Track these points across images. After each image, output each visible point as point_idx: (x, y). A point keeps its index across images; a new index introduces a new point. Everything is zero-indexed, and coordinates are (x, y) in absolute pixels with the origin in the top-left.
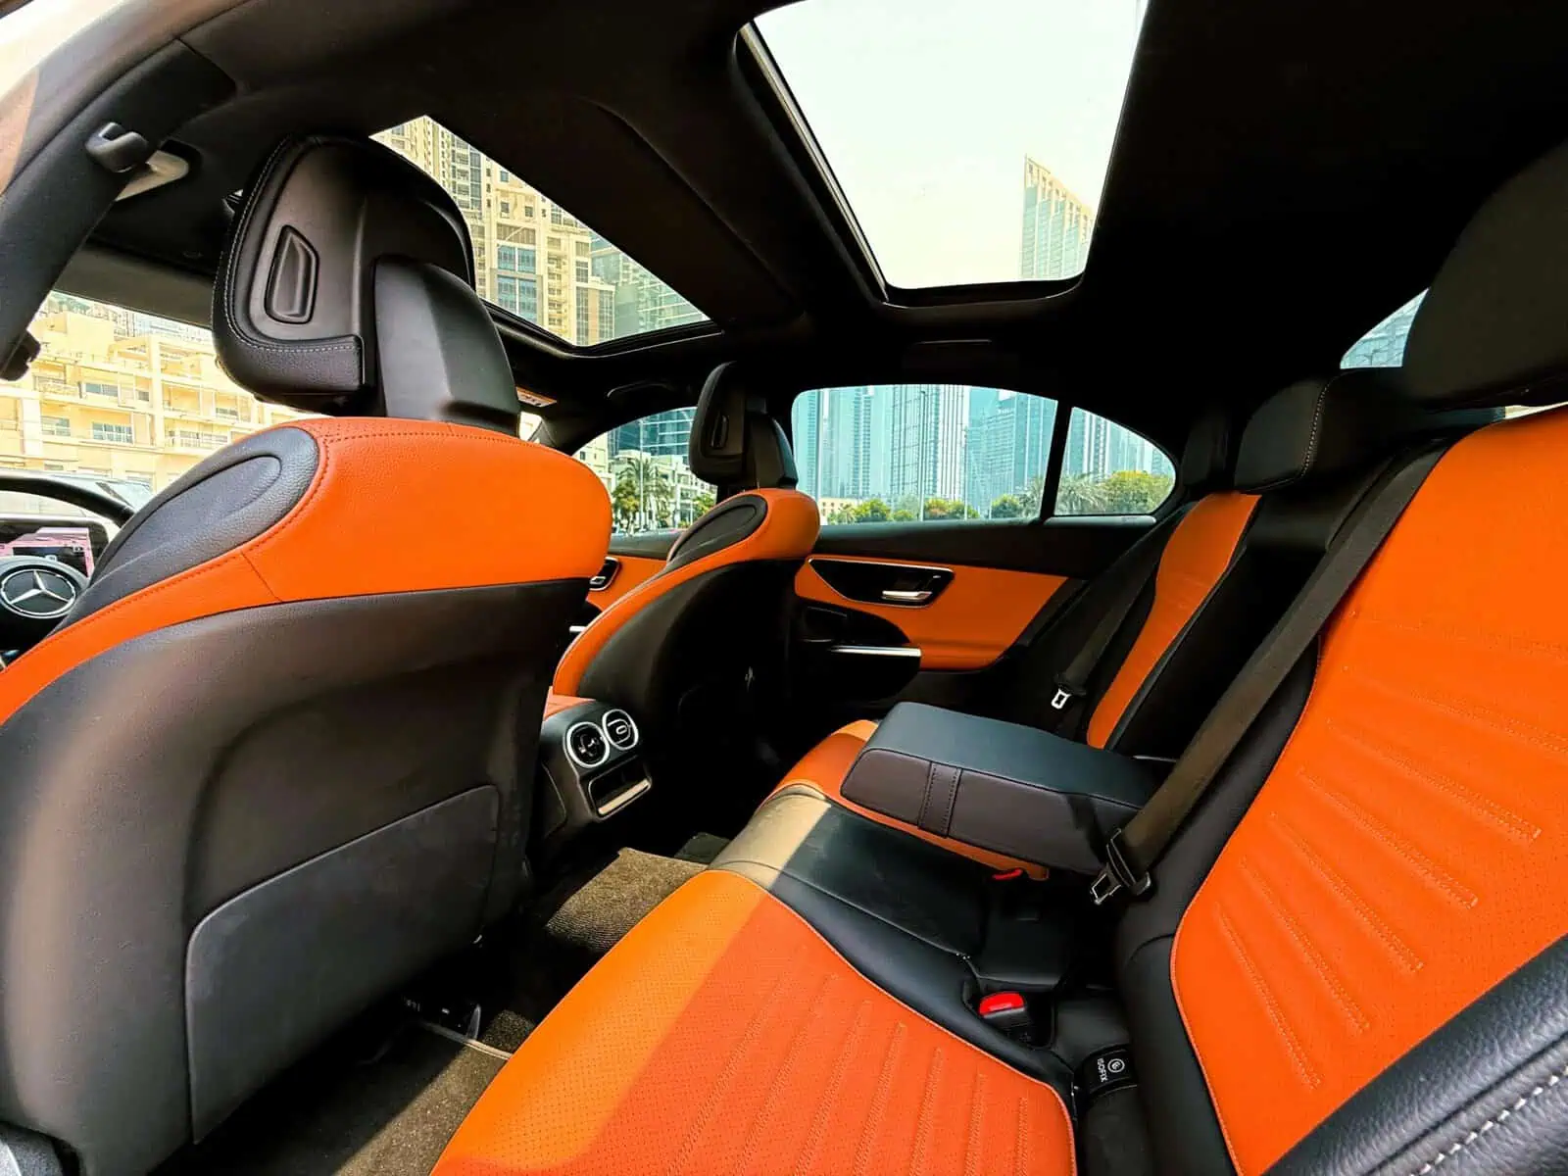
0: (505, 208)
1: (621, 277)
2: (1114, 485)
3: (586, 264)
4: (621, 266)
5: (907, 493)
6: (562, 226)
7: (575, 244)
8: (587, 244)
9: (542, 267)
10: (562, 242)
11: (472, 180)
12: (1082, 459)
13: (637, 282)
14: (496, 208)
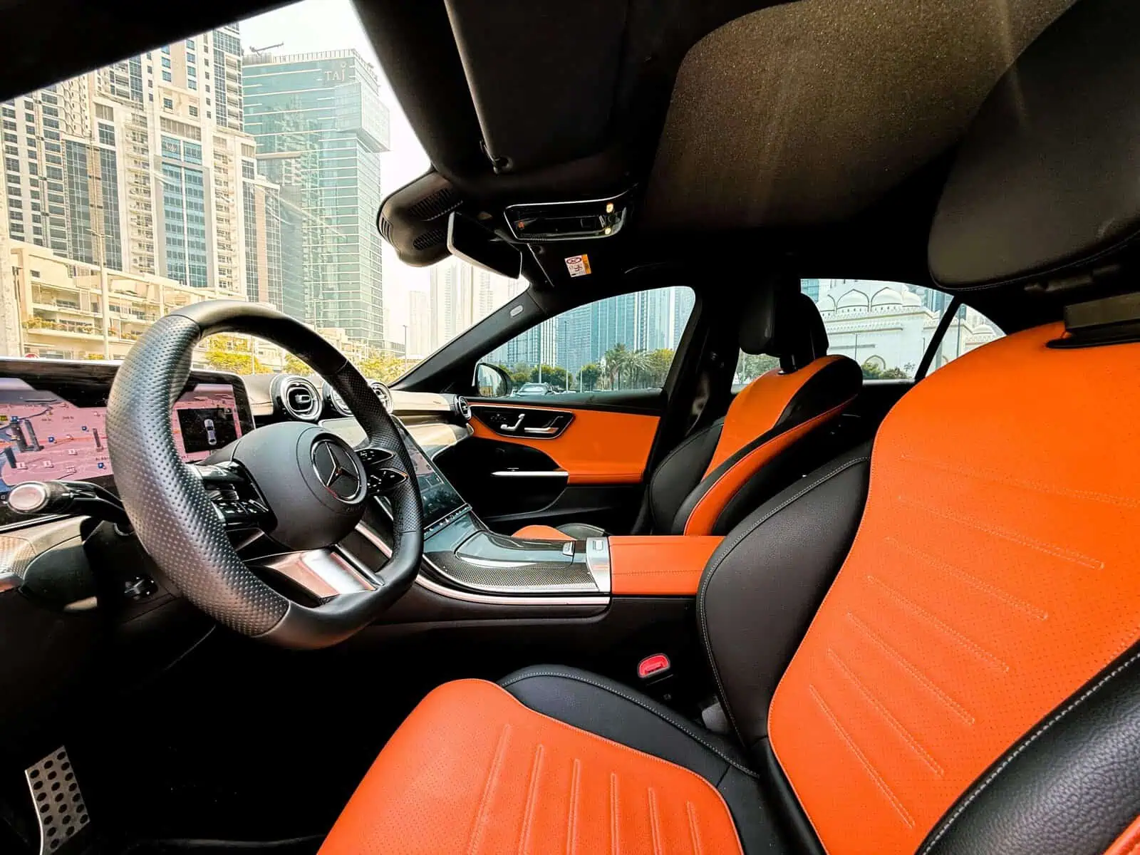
0: (168, 104)
1: (284, 178)
2: (657, 358)
3: (252, 164)
4: (283, 170)
5: (520, 359)
6: (228, 128)
7: (240, 146)
8: (253, 147)
9: (208, 160)
10: (228, 141)
11: (132, 73)
12: (633, 340)
13: (300, 184)
14: (158, 104)
